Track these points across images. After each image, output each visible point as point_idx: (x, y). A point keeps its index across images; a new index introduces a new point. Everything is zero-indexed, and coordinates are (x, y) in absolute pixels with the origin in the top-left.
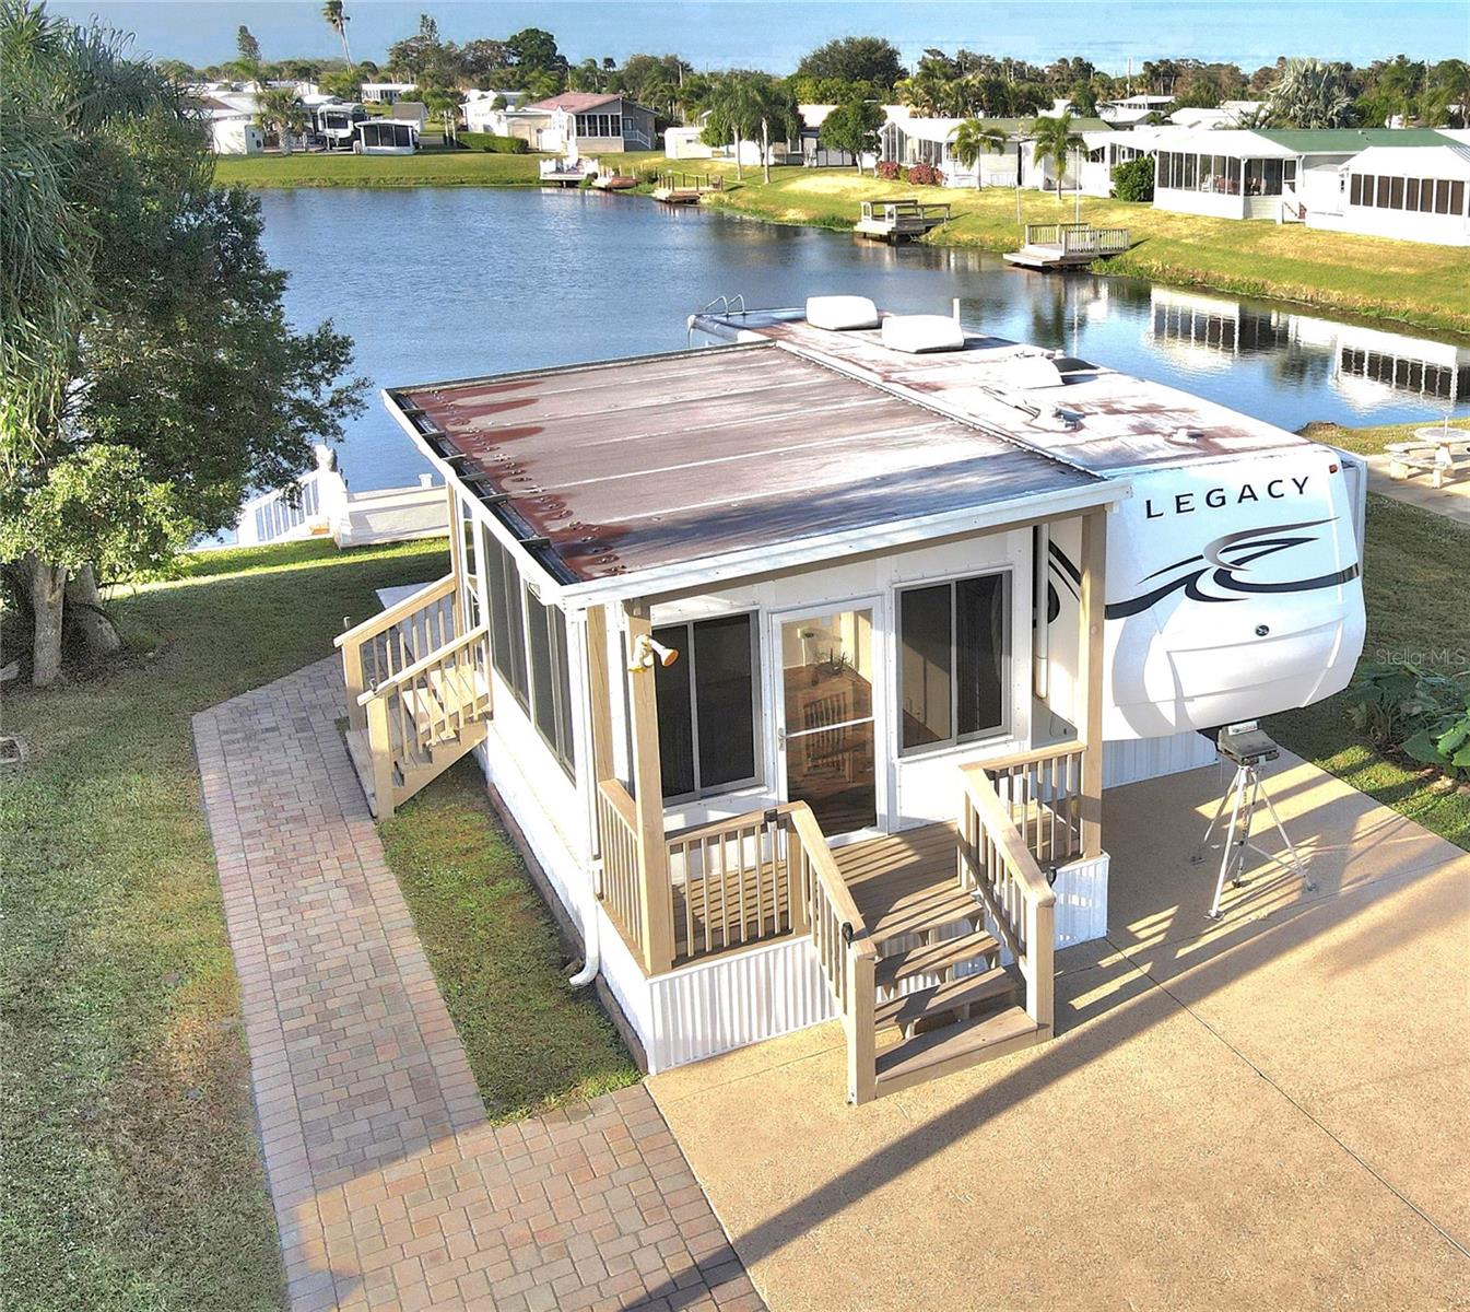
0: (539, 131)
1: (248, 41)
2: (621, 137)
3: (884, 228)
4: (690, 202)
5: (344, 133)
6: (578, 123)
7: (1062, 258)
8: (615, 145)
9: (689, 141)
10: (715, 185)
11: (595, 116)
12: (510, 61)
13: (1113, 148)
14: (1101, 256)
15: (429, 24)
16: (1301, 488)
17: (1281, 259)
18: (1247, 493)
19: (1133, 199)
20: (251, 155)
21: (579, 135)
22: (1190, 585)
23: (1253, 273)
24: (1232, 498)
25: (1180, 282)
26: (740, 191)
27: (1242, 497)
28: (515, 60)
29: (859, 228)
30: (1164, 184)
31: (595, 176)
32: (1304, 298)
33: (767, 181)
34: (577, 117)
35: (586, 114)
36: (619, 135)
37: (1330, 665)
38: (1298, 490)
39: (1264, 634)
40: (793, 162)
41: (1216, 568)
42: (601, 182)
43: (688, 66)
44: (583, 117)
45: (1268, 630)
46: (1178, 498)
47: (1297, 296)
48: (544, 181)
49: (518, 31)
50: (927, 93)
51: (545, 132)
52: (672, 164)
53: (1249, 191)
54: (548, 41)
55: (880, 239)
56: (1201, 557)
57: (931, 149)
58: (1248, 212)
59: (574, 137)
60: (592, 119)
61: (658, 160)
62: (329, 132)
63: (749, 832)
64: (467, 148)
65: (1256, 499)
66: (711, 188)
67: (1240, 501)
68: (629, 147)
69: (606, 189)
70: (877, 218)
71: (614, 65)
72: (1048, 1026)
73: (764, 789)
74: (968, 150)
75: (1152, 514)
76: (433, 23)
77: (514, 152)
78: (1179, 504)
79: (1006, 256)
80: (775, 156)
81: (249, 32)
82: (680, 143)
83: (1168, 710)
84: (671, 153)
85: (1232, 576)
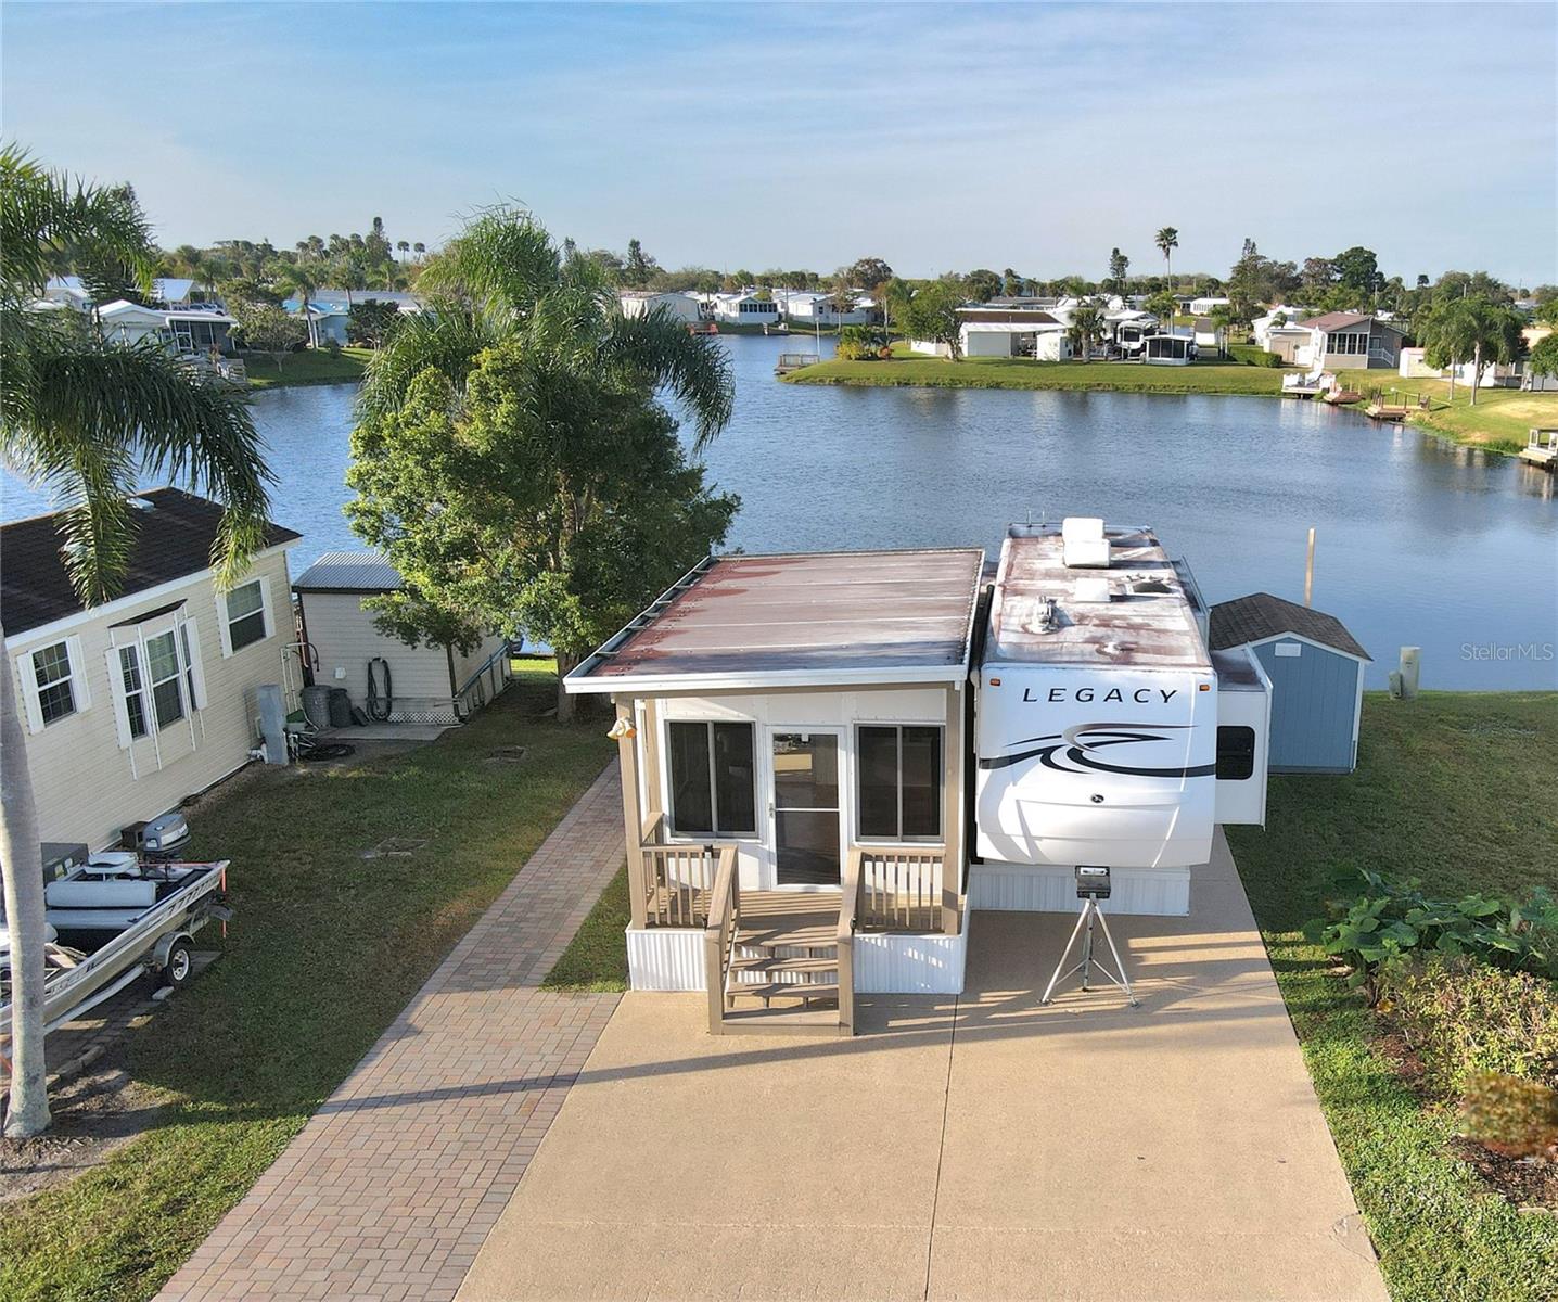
0: (1297, 347)
1: (1120, 261)
2: (1366, 356)
3: (1545, 456)
4: (1396, 419)
5: (1135, 345)
6: (1329, 341)
8: (1360, 361)
9: (1420, 361)
10: (1423, 405)
11: (1345, 335)
12: (1333, 278)
15: (1250, 246)
16: (1167, 698)
18: (1115, 694)
20: (1063, 362)
21: (1328, 352)
22: (1046, 756)
24: (1100, 696)
26: (1446, 410)
27: (1109, 697)
28: (1338, 276)
29: (1526, 454)
31: (1328, 390)
33: (1472, 403)
34: (1329, 335)
35: (1337, 333)
36: (1364, 352)
37: (1167, 838)
38: (1164, 699)
39: (1098, 801)
40: (1509, 385)
41: (1072, 746)
42: (1331, 396)
43: (1496, 282)
44: (1335, 335)
45: (1103, 799)
46: (1052, 690)
48: (1285, 393)
49: (1344, 250)
51: (1302, 348)
52: (1403, 382)
54: (1370, 259)
55: (1541, 466)
56: (1060, 736)
59: (1324, 353)
60: (1342, 338)
61: (1391, 378)
62: (1125, 344)
63: (694, 855)
64: (1235, 360)
65: (1121, 700)
66: (1420, 407)
67: (1106, 700)
68: (1372, 364)
69: (1333, 404)
70: (1543, 445)
71: (1427, 282)
72: (848, 1025)
73: (759, 841)
75: (1028, 698)
76: (1254, 246)
77: (1268, 366)
78: (1052, 695)
80: (1496, 378)
81: (1121, 253)
82: (1411, 362)
83: (1022, 844)
84: (1403, 372)
85: (1083, 754)
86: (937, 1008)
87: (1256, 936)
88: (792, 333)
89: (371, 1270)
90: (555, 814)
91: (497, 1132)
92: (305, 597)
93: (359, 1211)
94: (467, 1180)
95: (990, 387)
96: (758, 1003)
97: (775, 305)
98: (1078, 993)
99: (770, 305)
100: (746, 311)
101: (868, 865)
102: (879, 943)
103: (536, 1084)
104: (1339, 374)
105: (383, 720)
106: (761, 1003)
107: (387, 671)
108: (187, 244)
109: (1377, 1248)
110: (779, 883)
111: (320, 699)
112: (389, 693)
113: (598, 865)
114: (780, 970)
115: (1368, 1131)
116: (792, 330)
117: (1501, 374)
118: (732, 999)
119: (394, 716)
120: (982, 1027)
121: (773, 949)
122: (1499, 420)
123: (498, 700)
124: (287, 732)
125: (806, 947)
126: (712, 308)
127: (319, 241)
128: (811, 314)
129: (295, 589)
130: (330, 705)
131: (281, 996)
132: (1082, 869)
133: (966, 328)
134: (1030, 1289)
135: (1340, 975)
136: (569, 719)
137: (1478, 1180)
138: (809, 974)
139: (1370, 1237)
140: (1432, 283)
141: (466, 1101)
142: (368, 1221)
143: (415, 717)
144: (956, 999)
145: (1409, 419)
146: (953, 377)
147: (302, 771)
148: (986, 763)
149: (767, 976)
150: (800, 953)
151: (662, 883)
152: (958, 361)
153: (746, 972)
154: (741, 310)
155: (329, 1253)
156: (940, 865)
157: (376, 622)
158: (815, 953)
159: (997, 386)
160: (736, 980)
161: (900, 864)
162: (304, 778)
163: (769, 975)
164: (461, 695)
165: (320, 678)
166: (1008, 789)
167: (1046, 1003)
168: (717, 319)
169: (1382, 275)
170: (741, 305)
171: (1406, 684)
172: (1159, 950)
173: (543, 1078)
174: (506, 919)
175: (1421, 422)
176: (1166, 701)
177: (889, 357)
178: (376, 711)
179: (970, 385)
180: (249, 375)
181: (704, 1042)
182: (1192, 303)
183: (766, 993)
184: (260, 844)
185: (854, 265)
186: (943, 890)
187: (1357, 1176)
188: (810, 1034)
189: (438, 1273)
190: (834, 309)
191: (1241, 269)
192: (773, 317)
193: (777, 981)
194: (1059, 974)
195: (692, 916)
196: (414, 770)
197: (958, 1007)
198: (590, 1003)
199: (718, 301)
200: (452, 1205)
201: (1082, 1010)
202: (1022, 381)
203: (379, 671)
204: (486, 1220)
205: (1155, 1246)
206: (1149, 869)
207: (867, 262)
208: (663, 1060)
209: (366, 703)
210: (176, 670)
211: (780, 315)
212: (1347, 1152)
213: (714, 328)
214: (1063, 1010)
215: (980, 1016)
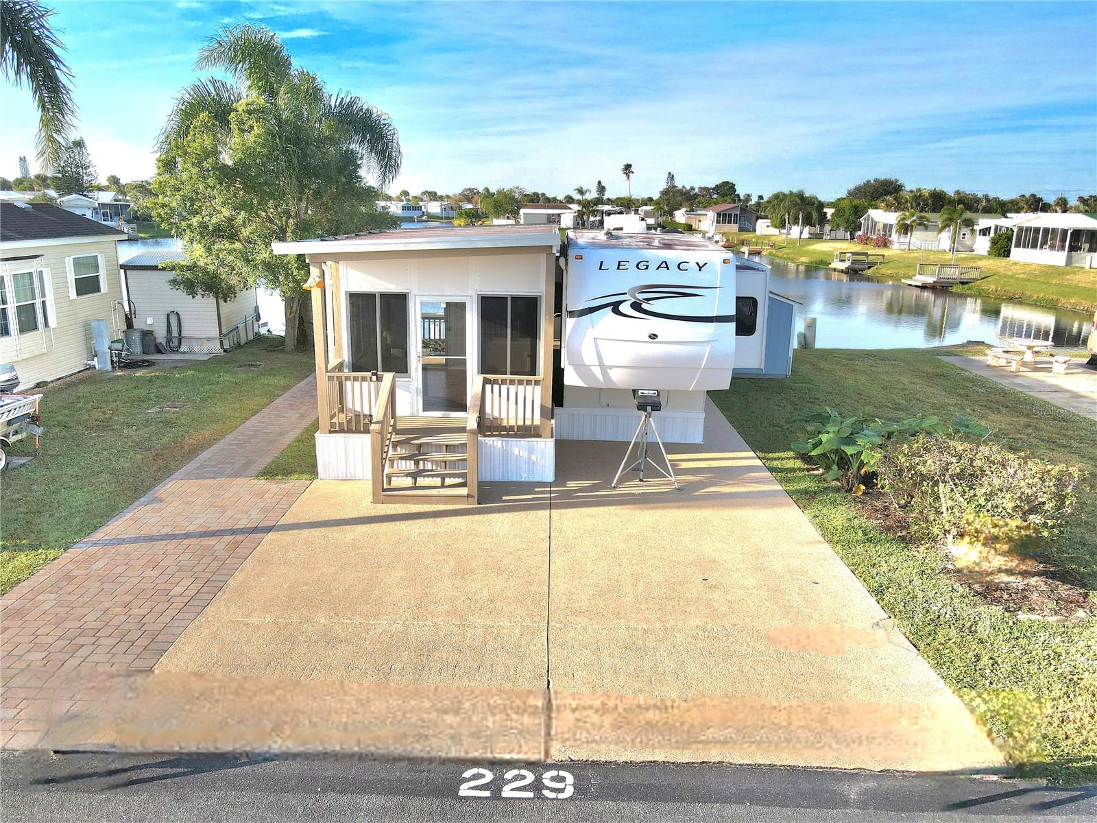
0: (700, 221)
1: (601, 189)
2: (738, 225)
3: (843, 266)
4: (757, 253)
6: (717, 217)
7: (934, 282)
8: (734, 228)
9: (768, 226)
10: (771, 247)
11: (726, 214)
12: (714, 196)
13: (997, 227)
14: (961, 282)
16: (700, 268)
17: (1077, 287)
18: (664, 265)
19: (1000, 255)
21: (717, 223)
22: (616, 310)
23: (1052, 293)
24: (653, 267)
25: (1004, 297)
26: (784, 249)
27: (659, 267)
29: (832, 266)
30: (1018, 245)
32: (1082, 308)
33: (798, 245)
34: (717, 214)
35: (722, 213)
36: (736, 223)
37: (702, 367)
38: (698, 268)
39: (654, 339)
40: (817, 237)
41: (634, 300)
44: (720, 214)
45: (657, 337)
46: (619, 262)
47: (1077, 307)
49: (719, 182)
50: (895, 199)
51: (702, 222)
52: (758, 237)
53: (1073, 248)
54: (732, 187)
55: (842, 271)
56: (625, 293)
57: (887, 228)
58: (1069, 262)
59: (715, 224)
60: (724, 216)
61: (751, 235)
65: (668, 269)
66: (769, 248)
67: (657, 269)
68: (741, 230)
70: (841, 260)
71: (763, 199)
72: (474, 497)
73: (410, 380)
74: (905, 229)
75: (602, 268)
76: (673, 176)
77: (685, 231)
78: (619, 265)
79: (903, 280)
80: (810, 234)
81: (603, 184)
82: (763, 227)
83: (597, 371)
84: (758, 232)
85: (642, 306)
86: (536, 490)
87: (752, 454)
88: (429, 221)
89: (83, 652)
90: (277, 392)
91: (206, 560)
92: (128, 272)
93: (85, 611)
94: (178, 590)
96: (408, 482)
97: (421, 207)
98: (637, 482)
99: (418, 207)
100: (405, 210)
101: (488, 387)
102: (495, 445)
103: (242, 531)
104: (723, 234)
105: (176, 350)
106: (411, 482)
107: (179, 320)
108: (113, 174)
109: (914, 643)
110: (424, 411)
111: (136, 337)
112: (180, 335)
113: (302, 416)
114: (424, 460)
115: (874, 564)
116: (429, 219)
117: (812, 232)
118: (389, 479)
119: (183, 348)
120: (570, 501)
121: (420, 446)
122: (815, 252)
123: (249, 343)
124: (111, 350)
125: (443, 445)
126: (388, 209)
128: (440, 211)
129: (122, 267)
130: (142, 340)
131: (67, 480)
132: (640, 391)
133: (522, 211)
134: (636, 670)
135: (817, 475)
136: (292, 350)
137: (974, 596)
138: (445, 462)
139: (905, 634)
140: (766, 199)
141: (187, 541)
142: (91, 617)
143: (196, 349)
144: (550, 485)
145: (764, 253)
147: (119, 374)
148: (573, 313)
149: (415, 464)
150: (438, 448)
151: (342, 410)
153: (400, 461)
154: (403, 210)
155: (50, 640)
156: (540, 387)
157: (169, 281)
158: (450, 449)
160: (392, 467)
161: (511, 386)
162: (120, 376)
163: (417, 463)
164: (225, 336)
165: (137, 324)
166: (588, 331)
167: (614, 487)
168: (390, 214)
169: (739, 195)
170: (403, 207)
171: (808, 340)
172: (689, 461)
173: (248, 528)
174: (237, 442)
175: (771, 254)
176: (700, 270)
178: (172, 345)
180: (139, 232)
181: (367, 507)
182: (640, 209)
183: (414, 475)
184: (80, 405)
185: (462, 191)
186: (541, 405)
187: (878, 592)
188: (446, 503)
189: (138, 655)
190: (452, 208)
191: (665, 193)
192: (420, 213)
193: (422, 468)
194: (624, 468)
195: (362, 424)
196: (189, 373)
197: (552, 489)
198: (288, 486)
199: (391, 205)
200: (162, 607)
201: (641, 492)
203: (174, 319)
204: (188, 618)
205: (731, 639)
206: (687, 392)
207: (469, 189)
208: (338, 518)
209: (165, 340)
210: (34, 298)
211: (423, 212)
212: (863, 576)
214: (627, 492)
215: (569, 494)
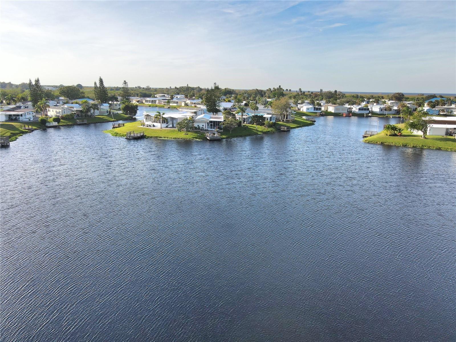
95: (437, 149)
97: (369, 108)
99: (367, 109)
100: (360, 110)
116: (373, 115)
126: (351, 109)
127: (271, 89)
128: (379, 111)
133: (430, 126)
146: (423, 144)
152: (425, 138)
159: (439, 149)
168: (352, 112)
170: (359, 109)
177: (401, 135)
179: (429, 148)
190: (386, 110)
192: (368, 112)
199: (353, 107)
202: (449, 148)
211: (370, 111)
213: (351, 114)
